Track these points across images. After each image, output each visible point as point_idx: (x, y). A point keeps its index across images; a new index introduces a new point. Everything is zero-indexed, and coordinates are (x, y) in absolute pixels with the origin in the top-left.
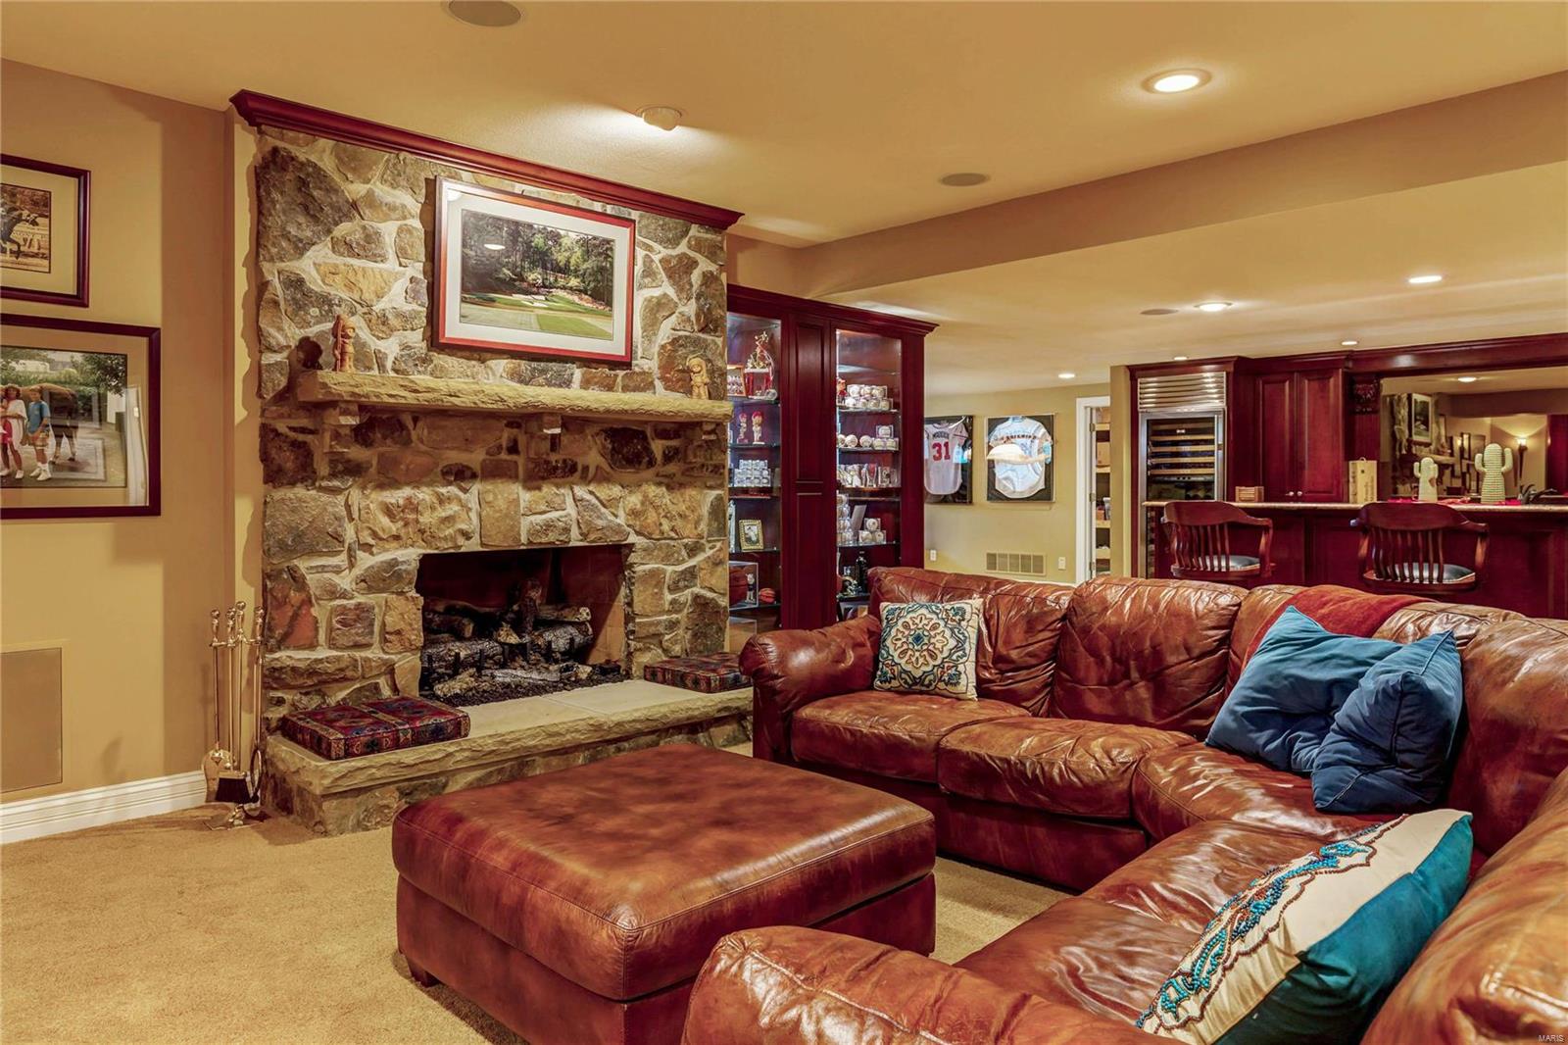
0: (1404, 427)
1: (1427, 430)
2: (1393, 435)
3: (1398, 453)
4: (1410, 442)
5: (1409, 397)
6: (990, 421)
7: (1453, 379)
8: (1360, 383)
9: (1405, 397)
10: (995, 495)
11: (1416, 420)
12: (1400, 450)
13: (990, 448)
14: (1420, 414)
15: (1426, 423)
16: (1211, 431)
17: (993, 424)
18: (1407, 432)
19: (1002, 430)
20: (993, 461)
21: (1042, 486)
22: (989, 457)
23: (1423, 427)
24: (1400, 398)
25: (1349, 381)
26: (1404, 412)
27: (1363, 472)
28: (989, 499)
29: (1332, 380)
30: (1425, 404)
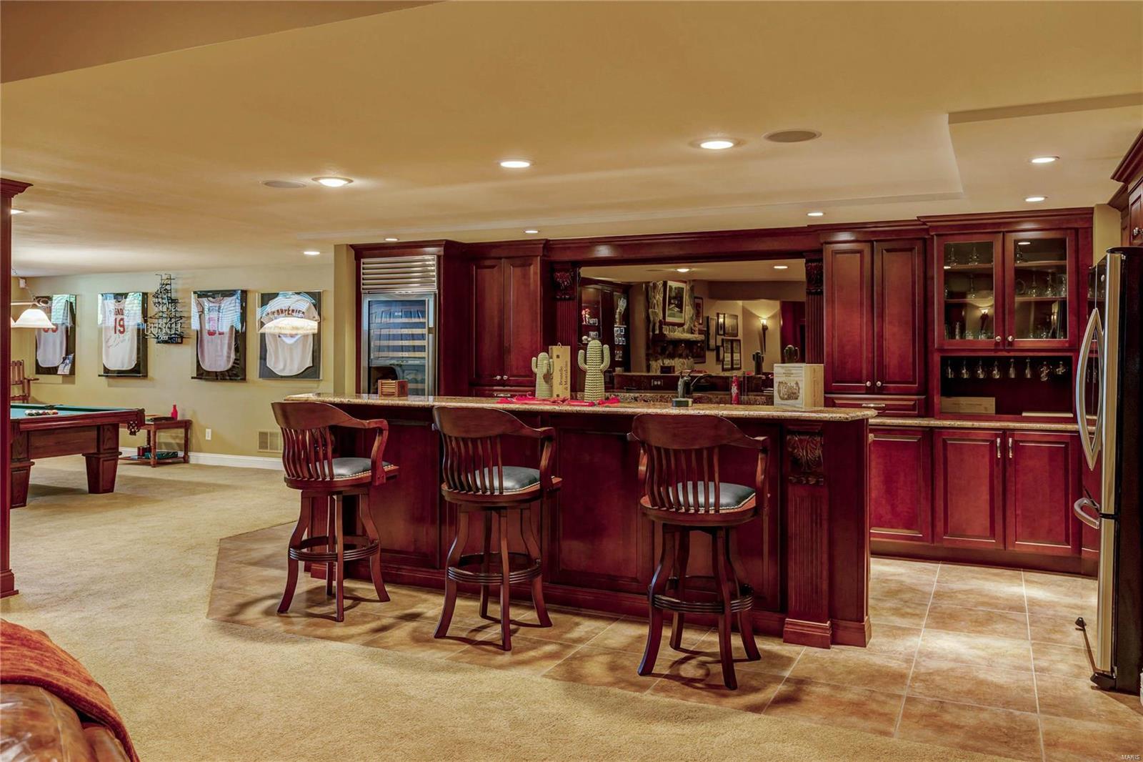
0: (659, 311)
1: (681, 312)
2: (648, 317)
3: (651, 333)
4: (663, 323)
5: (665, 284)
6: (263, 295)
7: (672, 270)
8: (559, 271)
9: (660, 284)
10: (267, 374)
11: (670, 303)
12: (654, 330)
13: (262, 324)
14: (675, 298)
15: (680, 306)
16: (423, 314)
17: (266, 298)
18: (661, 315)
19: (274, 305)
20: (265, 334)
21: (309, 363)
22: (262, 331)
23: (676, 309)
24: (655, 286)
25: (549, 269)
26: (659, 297)
27: (558, 357)
28: (260, 376)
29: (532, 267)
30: (680, 290)
